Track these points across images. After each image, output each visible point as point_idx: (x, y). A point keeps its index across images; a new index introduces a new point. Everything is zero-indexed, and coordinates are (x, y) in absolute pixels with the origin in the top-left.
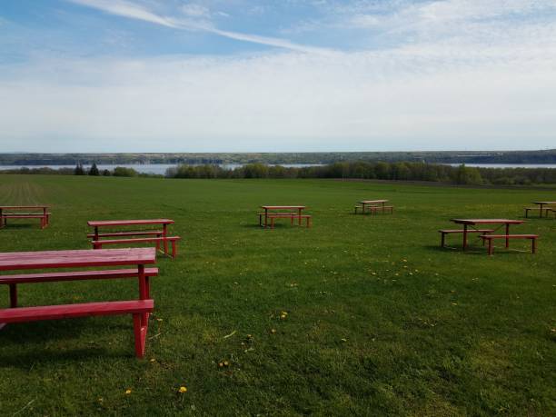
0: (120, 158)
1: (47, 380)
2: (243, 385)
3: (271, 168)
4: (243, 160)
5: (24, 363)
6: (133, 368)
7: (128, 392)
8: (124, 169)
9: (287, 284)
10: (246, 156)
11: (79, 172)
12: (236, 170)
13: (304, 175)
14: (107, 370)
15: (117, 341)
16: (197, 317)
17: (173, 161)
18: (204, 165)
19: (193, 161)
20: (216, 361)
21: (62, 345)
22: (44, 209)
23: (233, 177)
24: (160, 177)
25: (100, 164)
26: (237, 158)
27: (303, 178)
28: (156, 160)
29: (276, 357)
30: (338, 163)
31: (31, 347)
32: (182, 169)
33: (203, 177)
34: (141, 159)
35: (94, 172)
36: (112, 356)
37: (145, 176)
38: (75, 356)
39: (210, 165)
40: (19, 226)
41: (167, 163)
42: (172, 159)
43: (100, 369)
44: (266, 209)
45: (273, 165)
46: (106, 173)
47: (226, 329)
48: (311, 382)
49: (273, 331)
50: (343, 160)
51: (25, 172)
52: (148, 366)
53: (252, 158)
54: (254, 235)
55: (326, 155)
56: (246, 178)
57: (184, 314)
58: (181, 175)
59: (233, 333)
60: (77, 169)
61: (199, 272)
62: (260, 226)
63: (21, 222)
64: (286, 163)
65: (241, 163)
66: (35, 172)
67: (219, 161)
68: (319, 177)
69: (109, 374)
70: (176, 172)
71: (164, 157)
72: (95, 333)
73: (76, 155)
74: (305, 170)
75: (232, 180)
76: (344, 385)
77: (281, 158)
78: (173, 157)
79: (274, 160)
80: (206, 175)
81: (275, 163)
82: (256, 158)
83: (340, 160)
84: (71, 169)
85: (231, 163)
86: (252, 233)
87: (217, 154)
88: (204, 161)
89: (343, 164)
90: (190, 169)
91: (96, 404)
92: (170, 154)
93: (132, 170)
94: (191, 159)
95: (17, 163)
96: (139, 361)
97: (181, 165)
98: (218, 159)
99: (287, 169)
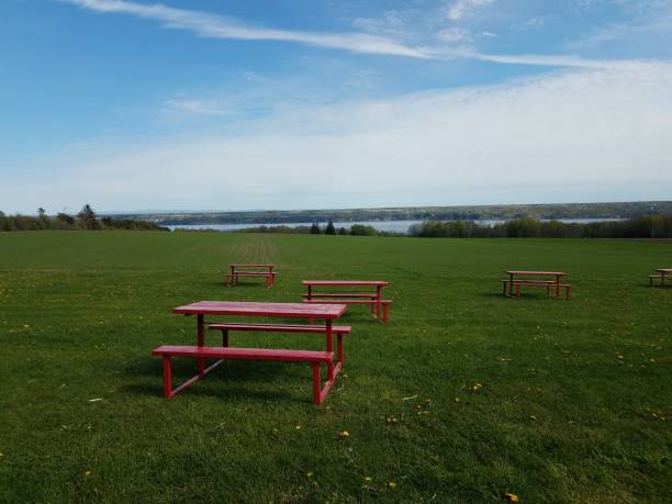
0: (358, 214)
1: (239, 410)
2: (404, 439)
3: (545, 225)
4: (506, 215)
5: (225, 396)
6: (309, 412)
7: (298, 427)
8: (362, 227)
9: (498, 358)
10: (511, 209)
11: (315, 230)
12: (496, 227)
13: (592, 232)
14: (287, 409)
15: (302, 389)
16: (384, 379)
17: (418, 217)
18: (455, 221)
19: (441, 217)
20: (386, 416)
21: (257, 387)
22: (271, 268)
23: (492, 236)
24: (401, 235)
25: (336, 221)
26: (497, 212)
27: (592, 236)
28: (398, 215)
29: (449, 422)
30: (645, 216)
31: (233, 385)
32: (428, 226)
33: (453, 235)
34: (381, 215)
35: (330, 231)
36: (294, 400)
37: (385, 234)
38: (264, 396)
39: (463, 221)
40: (248, 285)
41: (411, 219)
42: (416, 214)
43: (282, 409)
44: (512, 275)
45: (549, 220)
46: (342, 232)
47: (410, 392)
48: (475, 448)
49: (457, 400)
50: (656, 213)
51: (263, 230)
52: (323, 412)
53: (519, 212)
54: (489, 305)
55: (626, 205)
56: (510, 236)
57: (372, 375)
58: (426, 233)
59: (415, 396)
60: (313, 227)
61: (405, 338)
62: (503, 296)
63: (252, 280)
64: (566, 217)
65: (503, 219)
66: (273, 230)
67: (476, 217)
68: (614, 237)
69: (287, 413)
70: (421, 230)
71: (407, 212)
72: (286, 381)
73: (312, 212)
74: (594, 226)
75: (491, 239)
76: (511, 458)
77: (559, 211)
78: (418, 212)
79: (550, 214)
80: (458, 233)
81: (551, 217)
82: (525, 211)
83: (650, 213)
84: (307, 228)
85: (491, 218)
86: (487, 303)
87: (473, 207)
88: (456, 216)
89: (653, 218)
90: (438, 226)
91: (271, 433)
92: (415, 209)
93: (370, 227)
94: (441, 214)
95: (256, 221)
96: (315, 407)
97: (427, 222)
98: (474, 214)
99: (567, 225)
